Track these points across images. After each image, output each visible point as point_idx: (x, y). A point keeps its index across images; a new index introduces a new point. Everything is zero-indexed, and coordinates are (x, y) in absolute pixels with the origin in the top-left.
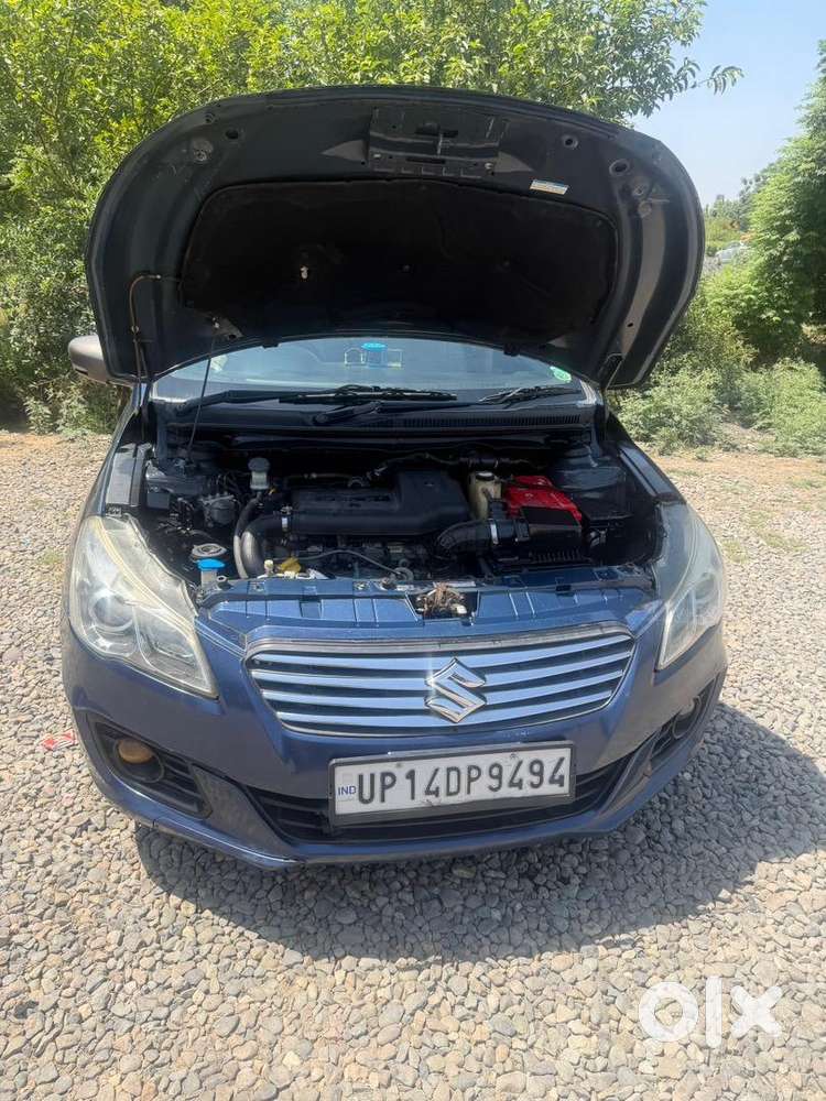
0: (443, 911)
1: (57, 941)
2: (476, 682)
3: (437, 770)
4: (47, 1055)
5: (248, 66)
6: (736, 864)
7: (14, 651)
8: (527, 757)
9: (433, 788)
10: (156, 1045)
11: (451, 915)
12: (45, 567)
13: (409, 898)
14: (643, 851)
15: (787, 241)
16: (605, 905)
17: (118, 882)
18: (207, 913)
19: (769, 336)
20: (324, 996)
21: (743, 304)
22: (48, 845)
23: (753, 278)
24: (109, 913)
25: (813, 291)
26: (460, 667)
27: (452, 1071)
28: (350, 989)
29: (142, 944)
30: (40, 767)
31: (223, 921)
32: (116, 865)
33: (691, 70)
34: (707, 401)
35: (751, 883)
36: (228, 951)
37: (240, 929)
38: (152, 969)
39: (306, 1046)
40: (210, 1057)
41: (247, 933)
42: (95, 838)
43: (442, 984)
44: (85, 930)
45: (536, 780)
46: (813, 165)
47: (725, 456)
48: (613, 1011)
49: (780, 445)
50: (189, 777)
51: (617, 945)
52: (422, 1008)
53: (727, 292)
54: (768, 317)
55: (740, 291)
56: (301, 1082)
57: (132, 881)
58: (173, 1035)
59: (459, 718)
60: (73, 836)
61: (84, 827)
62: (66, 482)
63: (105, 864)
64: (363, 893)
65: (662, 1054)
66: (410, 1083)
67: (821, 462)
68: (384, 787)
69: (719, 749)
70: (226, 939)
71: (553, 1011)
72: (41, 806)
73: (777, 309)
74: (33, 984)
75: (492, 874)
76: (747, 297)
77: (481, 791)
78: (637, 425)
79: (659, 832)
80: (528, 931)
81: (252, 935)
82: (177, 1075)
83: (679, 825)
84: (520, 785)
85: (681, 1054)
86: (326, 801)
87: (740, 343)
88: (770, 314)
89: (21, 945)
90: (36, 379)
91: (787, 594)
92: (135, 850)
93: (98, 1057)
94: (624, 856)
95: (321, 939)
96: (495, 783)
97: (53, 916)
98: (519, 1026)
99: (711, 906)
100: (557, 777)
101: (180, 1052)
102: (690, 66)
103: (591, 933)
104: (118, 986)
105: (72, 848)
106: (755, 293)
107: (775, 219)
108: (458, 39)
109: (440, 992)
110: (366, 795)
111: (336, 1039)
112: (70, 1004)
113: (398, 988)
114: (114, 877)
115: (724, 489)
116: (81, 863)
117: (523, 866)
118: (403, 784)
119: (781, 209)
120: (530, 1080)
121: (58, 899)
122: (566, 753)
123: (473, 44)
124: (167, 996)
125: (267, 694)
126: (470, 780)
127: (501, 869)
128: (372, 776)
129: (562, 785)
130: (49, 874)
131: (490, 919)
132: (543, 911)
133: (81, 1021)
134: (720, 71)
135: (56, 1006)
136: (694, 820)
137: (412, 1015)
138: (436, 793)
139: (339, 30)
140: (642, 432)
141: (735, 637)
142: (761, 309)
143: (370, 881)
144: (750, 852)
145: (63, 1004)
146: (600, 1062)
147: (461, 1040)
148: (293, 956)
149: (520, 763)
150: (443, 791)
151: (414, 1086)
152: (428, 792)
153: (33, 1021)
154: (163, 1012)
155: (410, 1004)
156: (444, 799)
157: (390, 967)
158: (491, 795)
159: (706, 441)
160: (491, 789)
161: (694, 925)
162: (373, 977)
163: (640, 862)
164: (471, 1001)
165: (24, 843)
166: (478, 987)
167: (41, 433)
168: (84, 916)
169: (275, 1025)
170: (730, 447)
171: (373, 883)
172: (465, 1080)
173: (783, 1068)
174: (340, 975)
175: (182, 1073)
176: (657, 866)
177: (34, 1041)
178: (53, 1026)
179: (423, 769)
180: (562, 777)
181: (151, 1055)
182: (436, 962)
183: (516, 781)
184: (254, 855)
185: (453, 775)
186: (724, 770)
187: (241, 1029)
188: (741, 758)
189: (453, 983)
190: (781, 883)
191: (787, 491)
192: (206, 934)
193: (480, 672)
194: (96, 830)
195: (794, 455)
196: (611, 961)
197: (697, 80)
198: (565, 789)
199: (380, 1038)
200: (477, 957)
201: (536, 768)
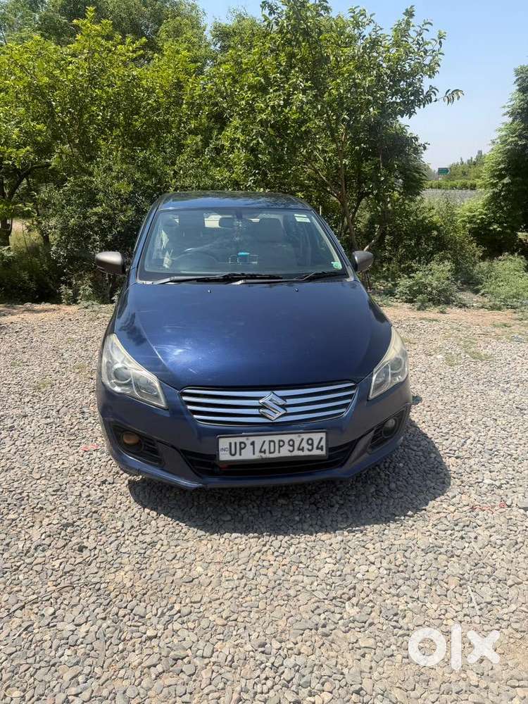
0: (272, 516)
1: (94, 525)
2: (281, 402)
3: (264, 442)
4: (93, 564)
5: (183, 99)
6: (419, 501)
7: (64, 409)
8: (306, 436)
9: (263, 450)
10: (140, 562)
11: (275, 518)
12: (77, 371)
13: (257, 511)
14: (373, 496)
15: (503, 184)
16: (350, 516)
17: (120, 504)
18: (162, 515)
19: (496, 240)
20: (215, 547)
21: (478, 221)
22: (87, 489)
23: (484, 205)
24: (117, 515)
25: (521, 213)
26: (274, 396)
27: (270, 575)
28: (227, 545)
29: (132, 527)
30: (81, 459)
31: (170, 519)
32: (119, 497)
33: (434, 92)
34: (448, 279)
35: (425, 510)
36: (172, 530)
37: (177, 522)
38: (137, 536)
39: (206, 565)
40: (163, 567)
41: (180, 524)
42: (109, 487)
43: (269, 543)
44: (107, 522)
45: (310, 447)
46: (516, 138)
47: (459, 310)
48: (348, 556)
49: (491, 304)
50: (155, 448)
51: (353, 532)
52: (259, 552)
53: (468, 214)
54: (494, 229)
55: (477, 213)
56: (204, 577)
57: (127, 503)
58: (147, 559)
59: (273, 419)
60: (99, 486)
61: (104, 482)
62: (85, 329)
63: (114, 497)
64: (234, 509)
65: (368, 571)
66: (251, 577)
67: (515, 313)
68: (241, 449)
69: (421, 453)
70: (171, 526)
71: (319, 554)
72: (83, 474)
73: (499, 224)
74: (85, 540)
75: (297, 502)
76: (480, 217)
77: (285, 452)
78: (406, 293)
79: (382, 488)
80: (311, 525)
81: (183, 525)
82: (149, 573)
83: (393, 486)
84: (302, 450)
85: (376, 571)
86: (215, 455)
87: (474, 245)
88: (495, 227)
89: (78, 526)
90: (65, 274)
91: (476, 382)
92: (128, 491)
93: (115, 566)
94: (364, 497)
95: (214, 526)
96: (291, 448)
97: (91, 517)
98: (303, 559)
99: (402, 518)
100: (320, 446)
101: (150, 565)
102: (433, 90)
103: (342, 527)
104: (122, 542)
105: (99, 490)
106: (485, 214)
107: (496, 170)
108: (299, 82)
109: (268, 546)
110: (233, 452)
111: (219, 563)
112: (102, 547)
113: (249, 545)
114: (118, 502)
115: (452, 328)
116: (103, 496)
117: (312, 500)
118: (249, 447)
119: (499, 164)
120: (305, 578)
121: (94, 509)
122: (323, 435)
123: (307, 84)
124: (145, 546)
125: (190, 407)
126: (280, 446)
127: (302, 501)
128: (236, 443)
129: (322, 450)
130: (89, 500)
131: (294, 520)
132: (319, 517)
133: (107, 554)
134: (450, 92)
135: (95, 548)
136: (401, 483)
137: (254, 555)
138: (264, 452)
139: (234, 77)
140: (409, 297)
141: (440, 403)
142: (490, 224)
143: (238, 505)
144: (427, 497)
145: (98, 547)
146: (338, 573)
147: (275, 564)
148: (201, 533)
149: (303, 439)
150: (267, 451)
151: (253, 579)
152: (261, 452)
153: (86, 553)
154: (143, 551)
155: (253, 551)
156: (268, 455)
157: (245, 537)
158: (289, 454)
159: (448, 302)
160: (290, 451)
161: (393, 525)
162: (237, 541)
163: (370, 500)
164: (282, 550)
165: (76, 488)
166: (286, 545)
167: (69, 304)
168: (106, 517)
169: (193, 557)
170: (463, 305)
171: (239, 506)
172: (276, 577)
173: (423, 578)
174: (222, 540)
175: (152, 572)
176: (379, 502)
177: (87, 560)
178: (95, 555)
179: (259, 440)
180: (322, 446)
181: (138, 566)
182: (266, 535)
183: (301, 447)
184: (184, 482)
185: (272, 444)
186: (421, 463)
187: (177, 558)
188: (431, 457)
189: (274, 544)
190: (439, 510)
191: (490, 329)
192: (161, 524)
193: (284, 398)
194: (110, 483)
195: (499, 309)
196: (349, 538)
197: (438, 97)
198: (323, 453)
199: (239, 563)
200: (286, 534)
201: (310, 442)
